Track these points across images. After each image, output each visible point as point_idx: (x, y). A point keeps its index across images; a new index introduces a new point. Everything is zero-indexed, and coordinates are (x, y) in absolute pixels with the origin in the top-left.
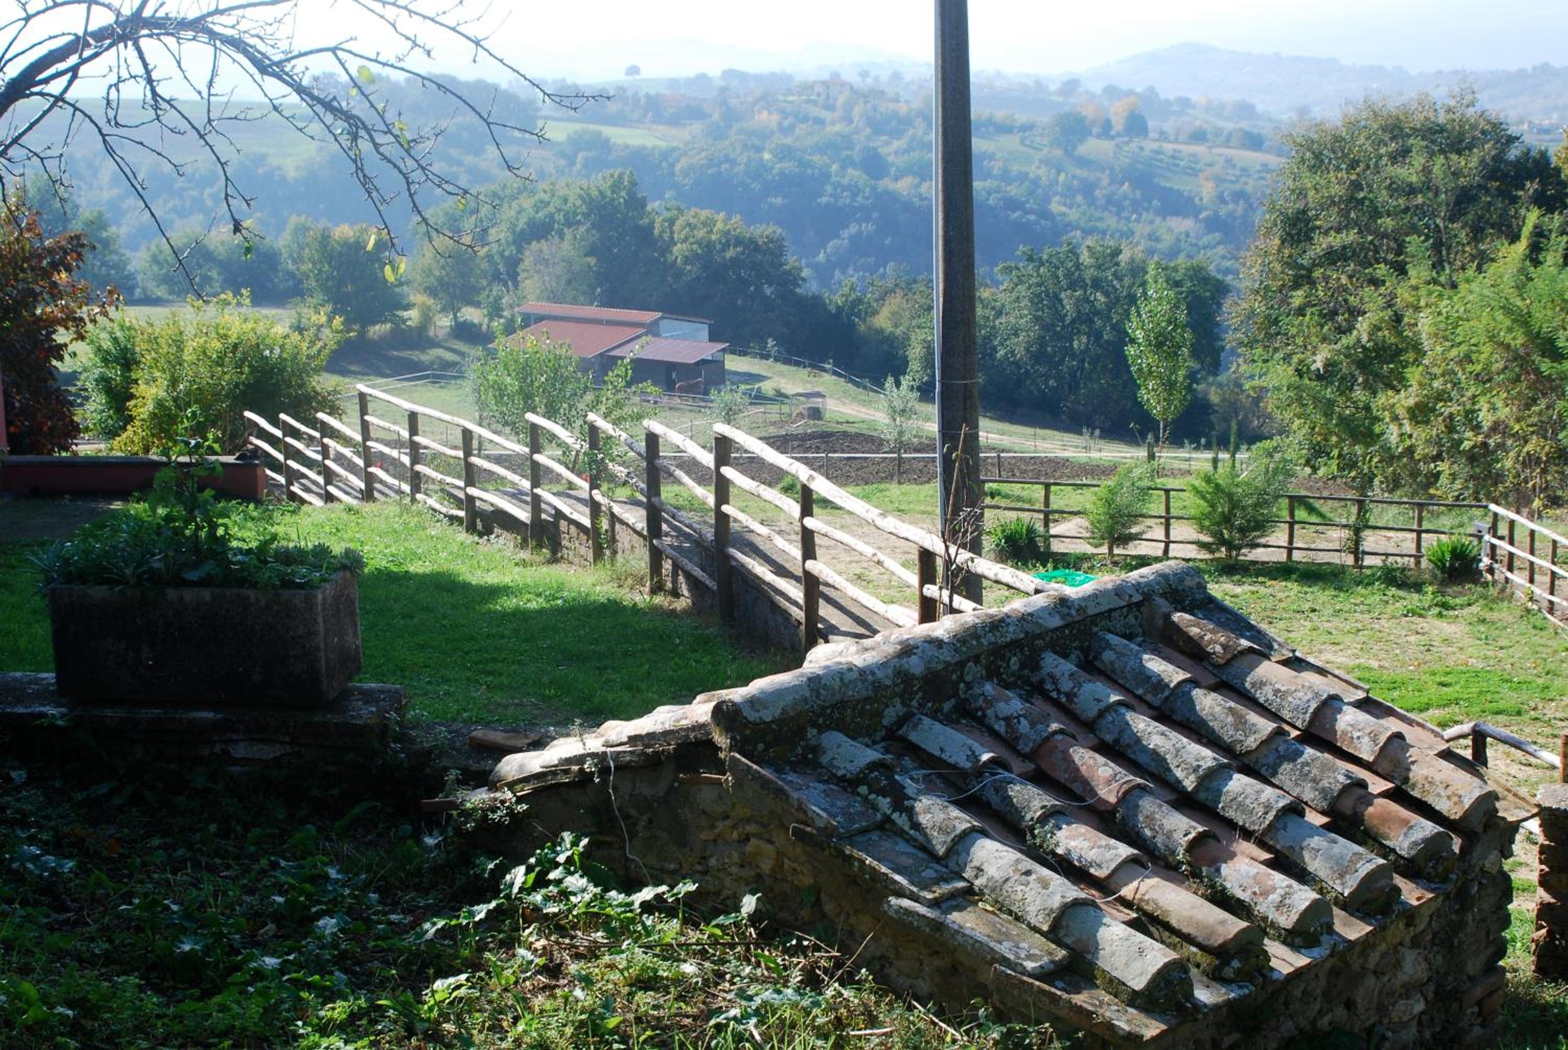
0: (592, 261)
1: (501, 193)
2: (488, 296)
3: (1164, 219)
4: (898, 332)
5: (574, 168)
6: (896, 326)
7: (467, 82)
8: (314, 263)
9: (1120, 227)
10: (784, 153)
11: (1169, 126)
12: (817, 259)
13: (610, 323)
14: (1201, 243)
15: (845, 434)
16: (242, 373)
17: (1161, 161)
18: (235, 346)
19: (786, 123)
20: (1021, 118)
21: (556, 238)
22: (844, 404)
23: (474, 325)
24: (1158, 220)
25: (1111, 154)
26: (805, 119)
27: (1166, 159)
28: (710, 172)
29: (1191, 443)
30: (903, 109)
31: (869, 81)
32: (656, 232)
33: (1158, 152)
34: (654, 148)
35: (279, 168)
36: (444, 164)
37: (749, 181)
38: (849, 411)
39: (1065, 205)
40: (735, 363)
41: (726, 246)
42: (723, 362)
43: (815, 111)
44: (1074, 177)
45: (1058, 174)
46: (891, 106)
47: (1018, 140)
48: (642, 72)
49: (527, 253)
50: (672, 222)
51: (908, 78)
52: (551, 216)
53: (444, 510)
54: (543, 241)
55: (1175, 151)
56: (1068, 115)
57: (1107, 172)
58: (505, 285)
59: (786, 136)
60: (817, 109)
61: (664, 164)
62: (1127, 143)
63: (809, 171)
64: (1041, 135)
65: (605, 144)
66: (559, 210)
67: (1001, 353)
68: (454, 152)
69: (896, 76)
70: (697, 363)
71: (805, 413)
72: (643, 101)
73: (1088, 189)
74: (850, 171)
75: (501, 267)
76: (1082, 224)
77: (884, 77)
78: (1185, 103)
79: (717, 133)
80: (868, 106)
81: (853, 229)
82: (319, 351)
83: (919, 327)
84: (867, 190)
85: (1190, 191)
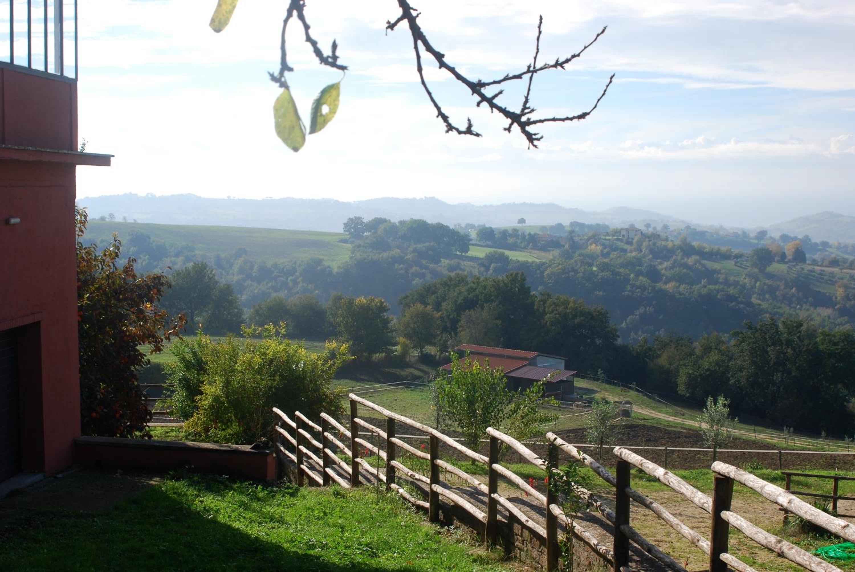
0: (499, 322)
1: (449, 283)
2: (440, 340)
3: (815, 309)
4: (672, 368)
5: (489, 272)
6: (671, 364)
7: (432, 224)
8: (344, 318)
9: (791, 312)
10: (604, 267)
11: (817, 256)
12: (621, 326)
13: (509, 357)
14: (836, 322)
15: (644, 426)
16: (274, 380)
17: (814, 276)
18: (271, 361)
19: (606, 251)
20: (736, 251)
21: (480, 308)
22: (642, 408)
23: (432, 356)
24: (812, 309)
25: (785, 271)
26: (616, 249)
27: (816, 275)
28: (563, 276)
29: (849, 438)
30: (670, 244)
31: (651, 230)
32: (536, 307)
33: (812, 271)
34: (533, 262)
35: (329, 267)
36: (418, 268)
37: (584, 282)
38: (644, 413)
39: (759, 299)
40: (580, 383)
41: (575, 316)
42: (573, 382)
43: (621, 245)
44: (765, 284)
45: (756, 282)
46: (663, 243)
47: (733, 263)
48: (526, 222)
49: (463, 317)
50: (545, 302)
51: (672, 228)
52: (477, 296)
53: (413, 500)
54: (472, 310)
55: (821, 270)
56: (762, 250)
57: (783, 282)
58: (450, 334)
59: (605, 258)
60: (622, 244)
61: (538, 271)
62: (794, 266)
63: (618, 277)
64: (746, 261)
65: (506, 260)
66: (482, 293)
67: (732, 381)
68: (424, 262)
69: (665, 227)
70: (558, 382)
71: (621, 413)
72: (527, 237)
73: (772, 291)
74: (641, 278)
75: (448, 324)
76: (770, 310)
77: (659, 228)
78: (825, 244)
79: (567, 255)
80: (651, 243)
81: (642, 310)
82: (330, 367)
83: (684, 365)
84: (650, 288)
85: (830, 293)
